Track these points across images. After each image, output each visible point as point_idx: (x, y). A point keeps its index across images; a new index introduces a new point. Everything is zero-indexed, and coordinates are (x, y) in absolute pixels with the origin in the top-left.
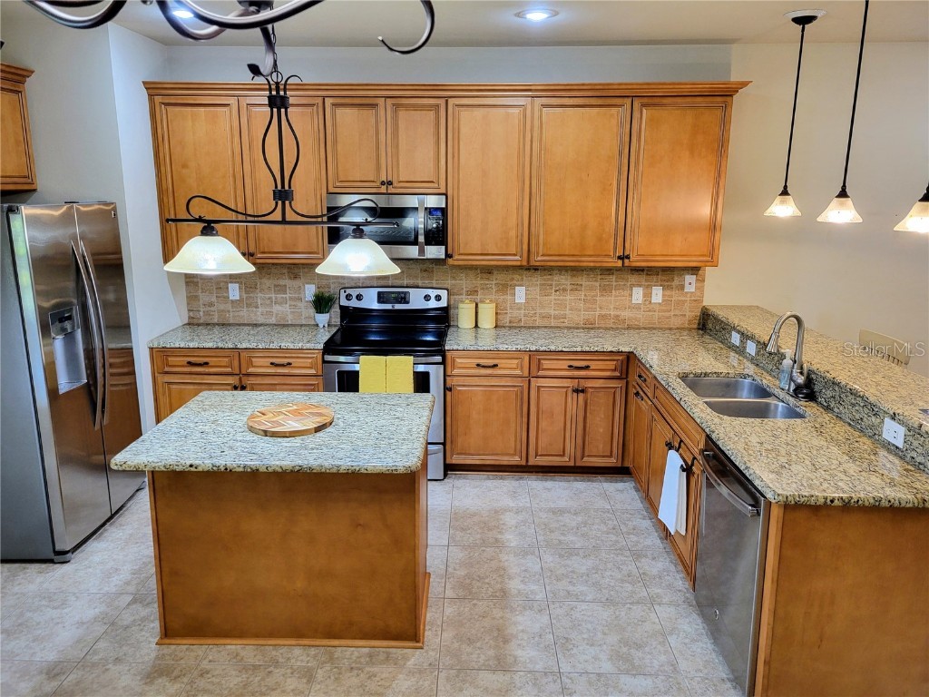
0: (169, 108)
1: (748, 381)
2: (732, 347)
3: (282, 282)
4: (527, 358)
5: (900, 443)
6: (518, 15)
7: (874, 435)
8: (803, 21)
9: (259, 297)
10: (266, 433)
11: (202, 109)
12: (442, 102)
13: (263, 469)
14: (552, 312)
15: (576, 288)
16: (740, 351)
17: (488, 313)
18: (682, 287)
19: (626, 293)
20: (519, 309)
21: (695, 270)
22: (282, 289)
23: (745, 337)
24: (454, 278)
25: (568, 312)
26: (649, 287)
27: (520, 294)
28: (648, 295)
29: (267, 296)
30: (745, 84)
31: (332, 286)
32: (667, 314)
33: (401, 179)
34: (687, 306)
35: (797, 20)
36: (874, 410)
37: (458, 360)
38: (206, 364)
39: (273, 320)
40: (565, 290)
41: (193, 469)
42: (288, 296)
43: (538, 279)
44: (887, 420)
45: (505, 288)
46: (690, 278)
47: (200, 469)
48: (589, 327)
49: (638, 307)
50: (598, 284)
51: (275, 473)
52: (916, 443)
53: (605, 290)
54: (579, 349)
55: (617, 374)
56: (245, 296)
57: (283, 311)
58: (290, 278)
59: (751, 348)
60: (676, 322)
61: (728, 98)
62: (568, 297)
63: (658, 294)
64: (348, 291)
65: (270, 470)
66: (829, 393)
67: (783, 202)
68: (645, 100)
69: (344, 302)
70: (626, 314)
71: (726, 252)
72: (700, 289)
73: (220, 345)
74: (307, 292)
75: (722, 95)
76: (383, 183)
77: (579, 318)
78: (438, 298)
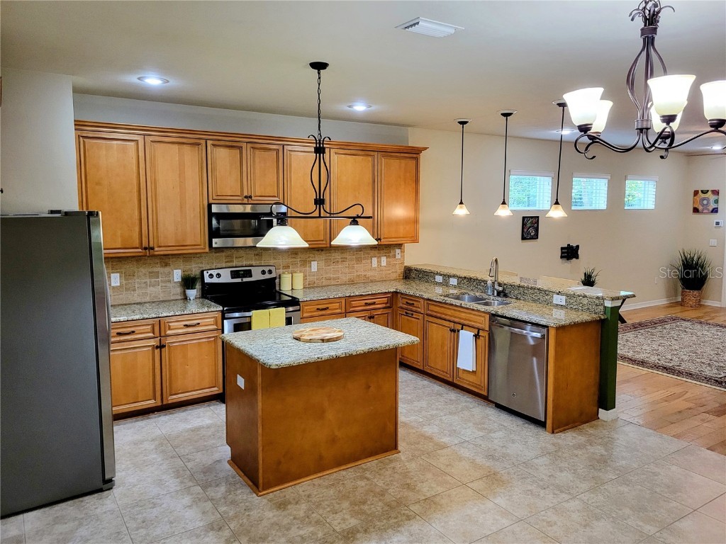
0: (86, 140)
1: (466, 296)
2: (440, 284)
3: (155, 270)
4: (343, 301)
5: (563, 303)
6: (350, 107)
7: (549, 303)
8: (463, 123)
9: (137, 282)
10: (323, 340)
11: (115, 142)
12: (281, 148)
13: (354, 353)
14: (332, 276)
15: (344, 260)
16: (445, 284)
17: (299, 279)
18: (395, 256)
19: (369, 261)
20: (314, 276)
21: (400, 246)
22: (156, 275)
23: (447, 277)
24: (275, 259)
25: (340, 275)
26: (379, 257)
27: (314, 266)
28: (379, 262)
29: (144, 281)
30: (426, 149)
31: (194, 270)
32: (389, 272)
33: (257, 194)
34: (397, 266)
35: (460, 123)
36: (547, 293)
37: (306, 308)
38: (133, 332)
39: (148, 299)
40: (338, 262)
41: (320, 360)
42: (159, 280)
43: (323, 256)
44: (555, 296)
45: (305, 263)
46: (398, 251)
47: (323, 359)
48: (352, 283)
49: (375, 269)
50: (354, 257)
51: (360, 354)
52: (572, 301)
53: (359, 260)
54: (370, 293)
55: (388, 305)
56: (124, 282)
57: (156, 291)
58: (162, 266)
59: (453, 281)
60: (394, 276)
61: (418, 156)
62: (340, 266)
63: (384, 260)
64: (210, 272)
65: (358, 353)
66: (516, 292)
67: (461, 207)
68: (384, 153)
69: (207, 280)
70: (369, 274)
71: (423, 235)
72: (403, 257)
73: (146, 316)
74: (175, 276)
75: (414, 154)
76: (246, 197)
77: (345, 278)
78: (270, 272)
